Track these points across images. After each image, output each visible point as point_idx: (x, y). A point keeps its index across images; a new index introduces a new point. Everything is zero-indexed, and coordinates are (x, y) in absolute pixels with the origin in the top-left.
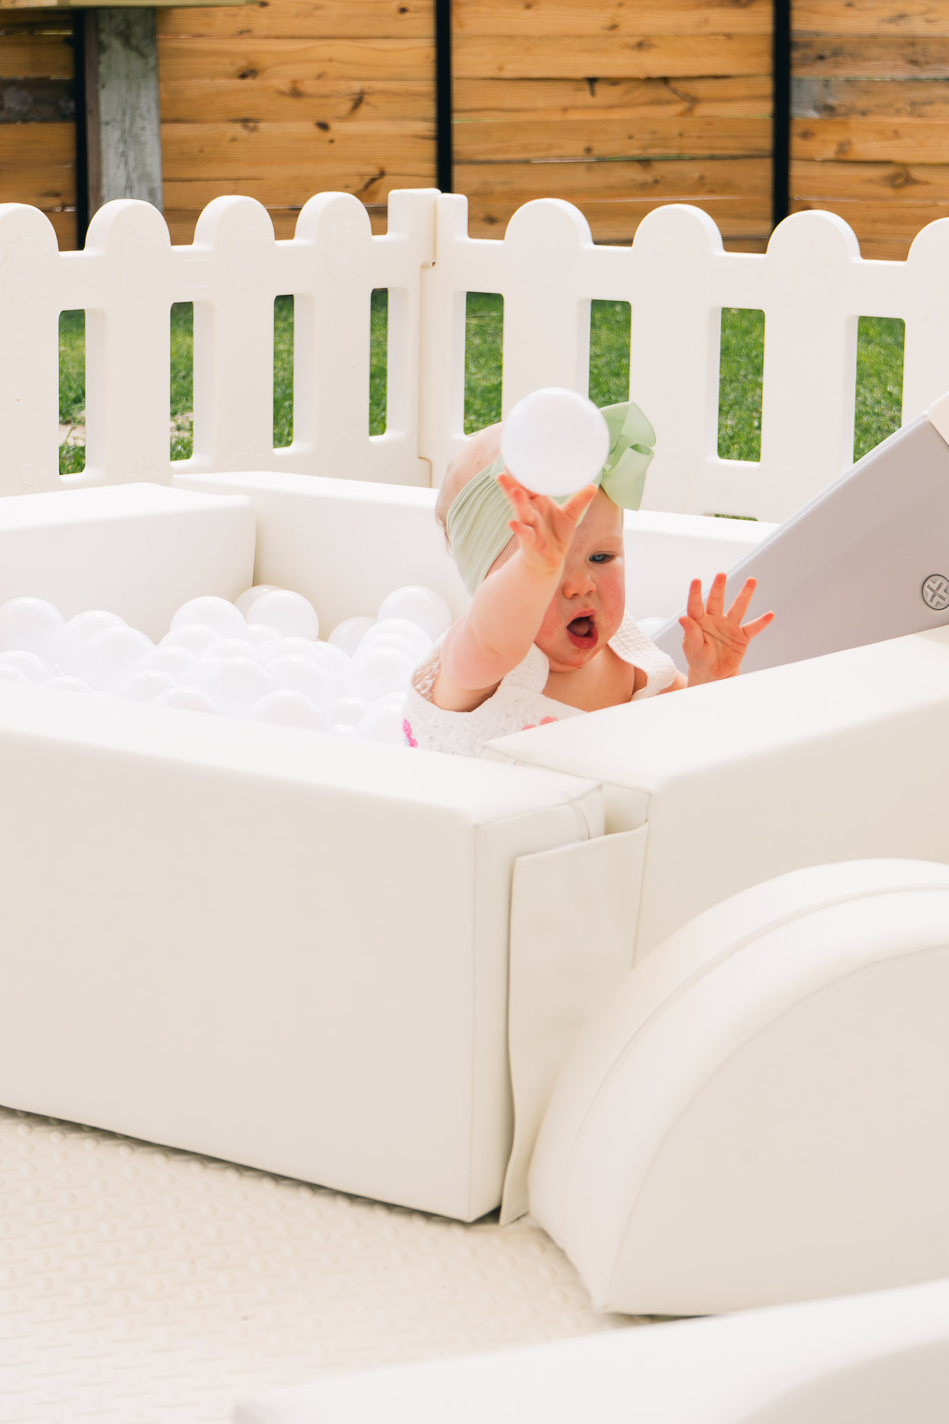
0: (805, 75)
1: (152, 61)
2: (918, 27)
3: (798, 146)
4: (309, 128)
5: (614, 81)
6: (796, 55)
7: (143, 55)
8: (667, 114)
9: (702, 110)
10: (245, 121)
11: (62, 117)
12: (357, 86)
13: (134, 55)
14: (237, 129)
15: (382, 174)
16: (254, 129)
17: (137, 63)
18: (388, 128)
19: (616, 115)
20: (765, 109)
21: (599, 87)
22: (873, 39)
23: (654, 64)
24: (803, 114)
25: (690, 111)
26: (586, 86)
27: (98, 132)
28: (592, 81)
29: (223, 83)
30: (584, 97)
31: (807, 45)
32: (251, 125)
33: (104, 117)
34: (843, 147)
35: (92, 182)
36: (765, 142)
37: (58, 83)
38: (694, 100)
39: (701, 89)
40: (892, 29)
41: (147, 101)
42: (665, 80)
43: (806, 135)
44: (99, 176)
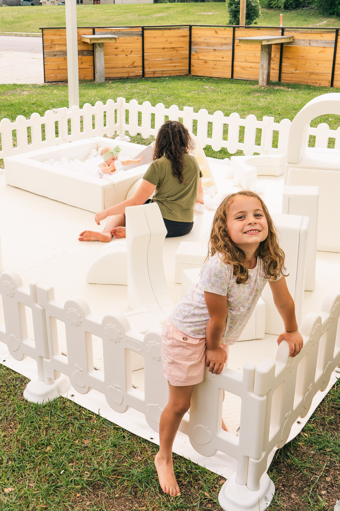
0: (193, 47)
1: (103, 49)
2: (208, 41)
3: (192, 57)
4: (124, 56)
5: (167, 48)
6: (192, 44)
7: (102, 48)
8: (174, 53)
9: (179, 52)
10: (116, 55)
11: (92, 55)
12: (131, 50)
13: (100, 48)
15: (135, 62)
17: (101, 49)
18: (135, 55)
19: (167, 53)
20: (188, 52)
21: (164, 49)
22: (202, 42)
23: (172, 46)
24: (193, 52)
25: (177, 52)
26: (163, 49)
27: (96, 58)
28: (164, 48)
29: (113, 50)
30: (163, 50)
31: (194, 43)
33: (96, 57)
34: (198, 57)
35: (95, 65)
36: (188, 56)
37: (91, 50)
38: (178, 51)
39: (179, 49)
40: (205, 41)
41: (102, 54)
42: (174, 48)
43: (193, 55)
44: (96, 65)
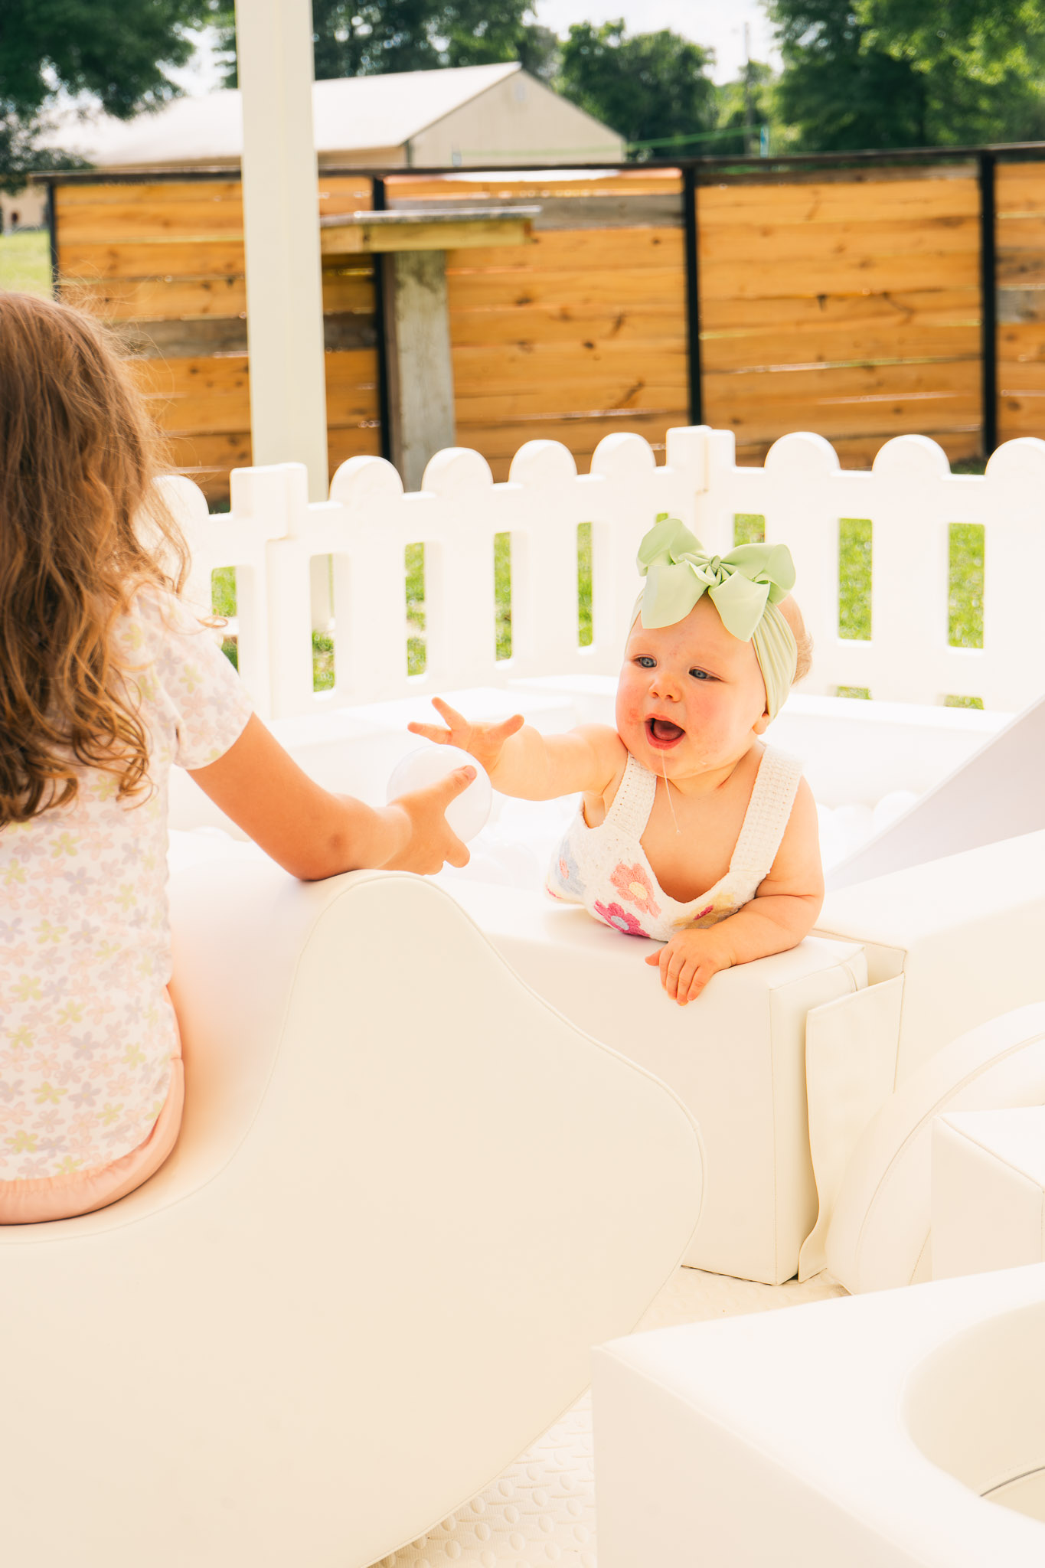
0: (1009, 287)
1: (442, 298)
3: (1004, 347)
4: (575, 347)
5: (841, 298)
6: (1001, 268)
7: (434, 290)
8: (888, 325)
9: (920, 319)
10: (523, 343)
11: (364, 345)
12: (618, 309)
13: (427, 290)
14: (515, 350)
15: (641, 385)
16: (530, 350)
17: (429, 299)
18: (645, 345)
19: (844, 326)
20: (973, 320)
21: (829, 303)
23: (877, 280)
24: (1008, 320)
25: (907, 321)
26: (817, 303)
28: (822, 298)
29: (500, 309)
30: (815, 311)
31: (1011, 259)
32: (526, 346)
35: (393, 401)
36: (975, 345)
37: (362, 316)
38: (911, 311)
39: (917, 301)
41: (440, 327)
42: (886, 295)
43: (1012, 338)
44: (398, 396)
